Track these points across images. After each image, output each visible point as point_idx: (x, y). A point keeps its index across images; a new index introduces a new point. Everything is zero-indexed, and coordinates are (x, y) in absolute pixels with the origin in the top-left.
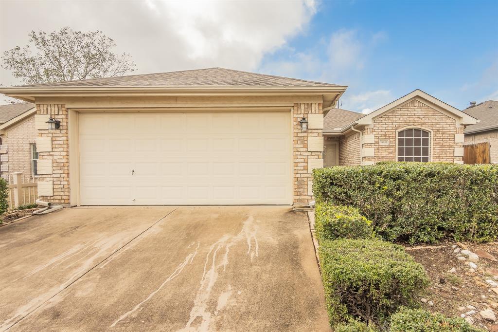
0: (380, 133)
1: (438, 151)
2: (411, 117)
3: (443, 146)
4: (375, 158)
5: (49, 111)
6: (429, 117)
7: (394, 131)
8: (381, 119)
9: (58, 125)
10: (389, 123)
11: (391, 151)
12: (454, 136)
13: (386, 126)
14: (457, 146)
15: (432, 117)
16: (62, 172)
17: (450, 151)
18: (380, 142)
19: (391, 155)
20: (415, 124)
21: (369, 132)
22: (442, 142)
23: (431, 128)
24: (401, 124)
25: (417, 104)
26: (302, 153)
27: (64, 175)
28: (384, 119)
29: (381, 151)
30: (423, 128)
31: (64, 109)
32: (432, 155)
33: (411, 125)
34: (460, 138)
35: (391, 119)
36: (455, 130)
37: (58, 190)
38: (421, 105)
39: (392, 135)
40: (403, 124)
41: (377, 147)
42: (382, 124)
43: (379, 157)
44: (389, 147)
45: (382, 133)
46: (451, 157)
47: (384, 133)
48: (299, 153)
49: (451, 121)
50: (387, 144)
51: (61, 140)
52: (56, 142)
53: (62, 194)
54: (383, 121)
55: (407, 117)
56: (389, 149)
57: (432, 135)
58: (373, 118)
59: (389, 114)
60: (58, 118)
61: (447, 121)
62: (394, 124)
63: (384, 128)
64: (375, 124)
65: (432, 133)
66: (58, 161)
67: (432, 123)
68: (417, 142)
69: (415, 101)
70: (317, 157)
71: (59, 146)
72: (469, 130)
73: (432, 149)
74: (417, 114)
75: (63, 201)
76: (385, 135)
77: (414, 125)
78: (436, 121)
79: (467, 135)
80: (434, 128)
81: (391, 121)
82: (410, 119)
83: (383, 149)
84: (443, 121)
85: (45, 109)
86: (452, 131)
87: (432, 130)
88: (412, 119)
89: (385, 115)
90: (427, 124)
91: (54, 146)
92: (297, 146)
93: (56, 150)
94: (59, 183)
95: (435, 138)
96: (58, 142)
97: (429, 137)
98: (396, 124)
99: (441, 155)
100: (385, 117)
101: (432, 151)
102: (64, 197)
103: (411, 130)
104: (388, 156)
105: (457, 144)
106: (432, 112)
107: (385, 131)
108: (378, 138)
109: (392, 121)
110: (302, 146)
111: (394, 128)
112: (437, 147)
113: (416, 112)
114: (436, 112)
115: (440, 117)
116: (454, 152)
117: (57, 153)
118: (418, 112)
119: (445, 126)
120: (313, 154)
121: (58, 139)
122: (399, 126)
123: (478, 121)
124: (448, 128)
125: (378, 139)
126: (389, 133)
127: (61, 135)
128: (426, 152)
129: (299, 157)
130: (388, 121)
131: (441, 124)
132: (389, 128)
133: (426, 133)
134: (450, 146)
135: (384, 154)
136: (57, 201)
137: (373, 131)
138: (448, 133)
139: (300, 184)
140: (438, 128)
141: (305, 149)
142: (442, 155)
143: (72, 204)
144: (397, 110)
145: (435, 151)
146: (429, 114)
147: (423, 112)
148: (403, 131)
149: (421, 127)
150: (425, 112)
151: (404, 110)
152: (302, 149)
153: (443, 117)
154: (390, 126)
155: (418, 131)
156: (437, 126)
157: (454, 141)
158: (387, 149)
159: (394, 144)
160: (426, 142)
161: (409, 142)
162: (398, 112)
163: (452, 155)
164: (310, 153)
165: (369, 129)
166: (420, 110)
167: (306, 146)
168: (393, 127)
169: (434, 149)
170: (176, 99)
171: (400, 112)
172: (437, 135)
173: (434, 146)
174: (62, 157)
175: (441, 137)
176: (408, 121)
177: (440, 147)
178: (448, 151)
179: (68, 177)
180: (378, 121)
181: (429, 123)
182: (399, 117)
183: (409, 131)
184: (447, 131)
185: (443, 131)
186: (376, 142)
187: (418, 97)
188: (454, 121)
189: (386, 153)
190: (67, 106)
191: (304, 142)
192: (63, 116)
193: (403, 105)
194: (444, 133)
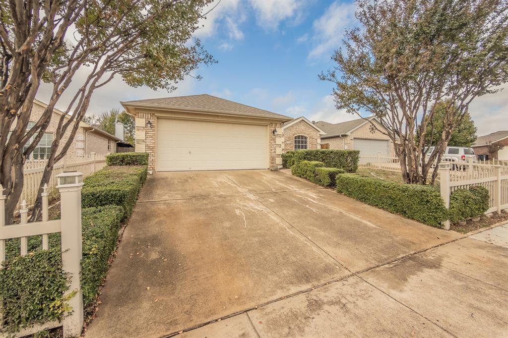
0: (286, 137)
5: (144, 117)
7: (293, 136)
10: (290, 132)
11: (291, 146)
12: (317, 140)
16: (151, 152)
17: (315, 147)
18: (287, 141)
19: (292, 148)
22: (312, 143)
25: (302, 124)
26: (274, 145)
29: (287, 146)
30: (305, 135)
31: (154, 116)
34: (319, 141)
35: (291, 130)
36: (317, 137)
38: (304, 124)
39: (292, 138)
41: (286, 144)
43: (286, 149)
44: (290, 144)
48: (272, 145)
49: (316, 133)
50: (290, 142)
51: (151, 134)
52: (148, 135)
54: (288, 131)
55: (298, 130)
58: (284, 129)
60: (151, 121)
62: (293, 132)
63: (289, 134)
64: (285, 132)
65: (308, 138)
66: (149, 145)
67: (308, 133)
68: (302, 142)
69: (302, 122)
70: (279, 147)
71: (150, 137)
72: (322, 137)
73: (308, 145)
74: (302, 129)
75: (152, 169)
76: (289, 138)
77: (301, 134)
78: (310, 132)
79: (322, 139)
84: (313, 133)
85: (142, 115)
87: (308, 136)
88: (300, 131)
89: (289, 128)
90: (306, 133)
91: (147, 137)
92: (271, 142)
93: (148, 139)
94: (149, 158)
97: (307, 140)
103: (299, 136)
105: (318, 144)
107: (289, 136)
108: (285, 139)
113: (302, 127)
115: (311, 130)
117: (149, 141)
119: (313, 135)
122: (295, 134)
124: (315, 136)
127: (151, 131)
128: (306, 147)
129: (272, 147)
133: (306, 138)
134: (315, 145)
137: (283, 135)
138: (315, 138)
139: (273, 159)
140: (310, 136)
143: (157, 170)
145: (310, 145)
146: (307, 129)
148: (296, 137)
150: (305, 128)
151: (297, 126)
152: (273, 143)
155: (302, 136)
157: (317, 142)
159: (293, 143)
160: (306, 142)
161: (299, 142)
164: (277, 145)
166: (304, 126)
167: (275, 142)
168: (292, 134)
170: (218, 116)
171: (295, 127)
172: (310, 139)
173: (309, 143)
174: (152, 143)
175: (312, 140)
176: (298, 132)
182: (295, 129)
186: (285, 141)
187: (303, 120)
189: (289, 147)
190: (156, 115)
191: (274, 140)
192: (153, 120)
193: (297, 123)
194: (313, 138)
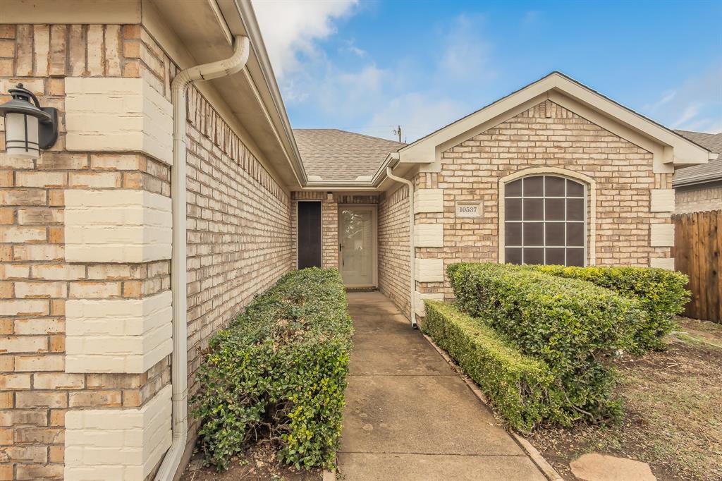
0: (457, 186)
1: (610, 232)
2: (538, 144)
3: (621, 220)
4: (445, 249)
6: (584, 145)
7: (495, 180)
8: (461, 149)
10: (480, 161)
11: (487, 232)
12: (650, 195)
13: (473, 167)
14: (657, 221)
15: (593, 145)
17: (639, 232)
18: (458, 208)
19: (488, 243)
20: (549, 162)
21: (429, 183)
22: (617, 209)
23: (589, 173)
24: (512, 162)
25: (552, 111)
26: (38, 272)
28: (466, 149)
29: (461, 232)
30: (569, 172)
32: (593, 244)
33: (537, 166)
34: (664, 200)
35: (487, 149)
36: (651, 180)
38: (565, 116)
39: (489, 192)
40: (519, 162)
41: (452, 221)
42: (463, 161)
43: (456, 250)
44: (481, 221)
45: (463, 185)
46: (641, 249)
47: (467, 186)
48: (22, 272)
49: (642, 156)
50: (477, 213)
54: (467, 155)
55: (526, 144)
56: (482, 226)
57: (593, 192)
58: (438, 147)
59: (482, 137)
61: (631, 156)
62: (494, 161)
63: (469, 173)
64: (444, 161)
65: (593, 186)
67: (592, 162)
68: (555, 209)
69: (548, 104)
72: (684, 177)
73: (593, 226)
74: (554, 138)
76: (472, 192)
77: (545, 165)
78: (604, 156)
79: (681, 189)
80: (597, 174)
81: (486, 155)
82: (537, 150)
83: (467, 227)
84: (622, 157)
86: (645, 181)
87: (593, 178)
88: (541, 150)
89: (472, 140)
90: (579, 162)
95: (601, 198)
97: (586, 198)
98: (500, 162)
99: (616, 244)
100: (471, 143)
101: (593, 232)
103: (537, 178)
104: (479, 244)
105: (658, 215)
106: (592, 133)
107: (472, 180)
108: (452, 197)
109: (490, 155)
110: (38, 234)
111: (494, 174)
112: (607, 224)
113: (551, 133)
114: (603, 133)
115: (613, 145)
116: (649, 235)
118: (556, 133)
119: (624, 169)
120: (95, 273)
122: (508, 169)
123: (714, 156)
124: (634, 174)
125: (454, 200)
126: (482, 186)
128: (577, 234)
129: (22, 289)
130: (478, 155)
131: (617, 163)
132: (481, 173)
133: (577, 187)
134: (640, 221)
135: (469, 240)
137: (439, 179)
138: (634, 186)
140: (607, 174)
141: (51, 252)
142: (620, 244)
144: (502, 126)
145: (601, 232)
146: (585, 139)
147: (569, 133)
148: (517, 182)
149: (566, 172)
150: (574, 133)
151: (519, 126)
152: (37, 253)
153: (620, 145)
154: (485, 167)
155: (555, 180)
156: (606, 168)
157: (649, 207)
158: (477, 226)
159: (494, 215)
160: (577, 209)
161: (533, 209)
162: (504, 132)
163: (645, 244)
164: (79, 273)
165: (429, 175)
166: (562, 127)
168: (492, 171)
169: (599, 227)
171: (509, 132)
172: (606, 192)
173: (600, 221)
175: (617, 198)
176: (531, 156)
177: (614, 223)
178: (634, 232)
180: (452, 155)
181: (585, 162)
182: (508, 144)
183: (534, 180)
184: (631, 180)
185: (622, 180)
186: (449, 210)
187: (556, 92)
188: (648, 156)
189: (474, 238)
193: (518, 112)
194: (622, 188)
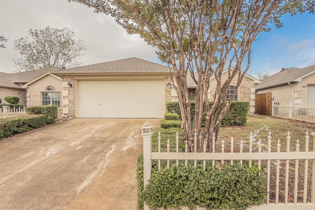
3: (245, 94)
5: (68, 80)
8: (214, 81)
9: (71, 86)
12: (250, 89)
14: (251, 94)
16: (72, 104)
17: (248, 96)
22: (244, 92)
26: (169, 97)
27: (73, 105)
31: (73, 79)
32: (239, 98)
36: (250, 86)
37: (71, 111)
41: (212, 94)
45: (214, 88)
46: (249, 99)
49: (249, 82)
51: (72, 92)
53: (72, 113)
60: (71, 83)
61: (247, 82)
64: (210, 83)
66: (71, 100)
68: (232, 92)
70: (175, 98)
71: (71, 94)
75: (72, 116)
85: (66, 79)
90: (236, 83)
91: (69, 94)
92: (166, 94)
93: (70, 95)
94: (71, 108)
95: (241, 90)
96: (71, 92)
101: (239, 96)
102: (73, 114)
112: (242, 95)
116: (250, 97)
117: (71, 97)
120: (173, 97)
121: (71, 91)
127: (72, 90)
129: (167, 98)
131: (244, 83)
134: (248, 94)
136: (70, 116)
138: (247, 88)
140: (242, 85)
142: (244, 98)
143: (76, 117)
149: (234, 85)
153: (245, 80)
155: (232, 87)
157: (250, 91)
167: (170, 94)
169: (240, 95)
174: (72, 98)
175: (244, 90)
179: (75, 106)
184: (247, 86)
185: (245, 86)
190: (75, 78)
191: (169, 92)
192: (73, 82)
193: (225, 74)
194: (245, 88)
